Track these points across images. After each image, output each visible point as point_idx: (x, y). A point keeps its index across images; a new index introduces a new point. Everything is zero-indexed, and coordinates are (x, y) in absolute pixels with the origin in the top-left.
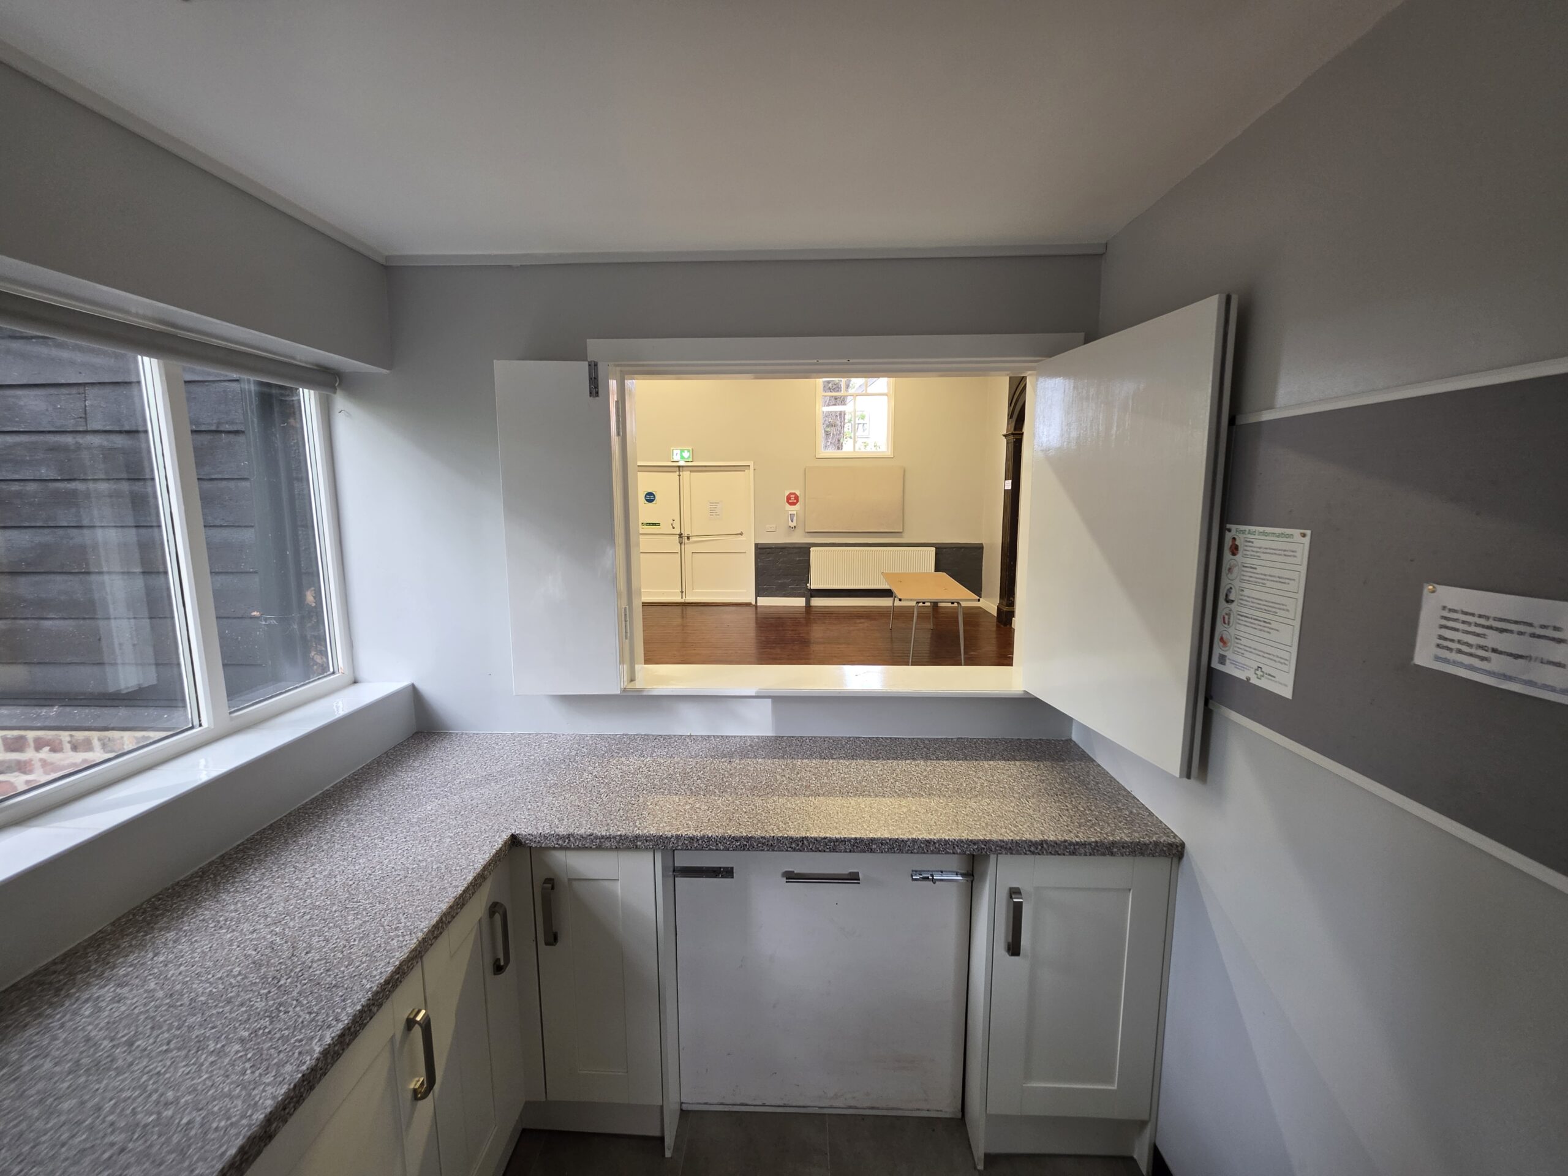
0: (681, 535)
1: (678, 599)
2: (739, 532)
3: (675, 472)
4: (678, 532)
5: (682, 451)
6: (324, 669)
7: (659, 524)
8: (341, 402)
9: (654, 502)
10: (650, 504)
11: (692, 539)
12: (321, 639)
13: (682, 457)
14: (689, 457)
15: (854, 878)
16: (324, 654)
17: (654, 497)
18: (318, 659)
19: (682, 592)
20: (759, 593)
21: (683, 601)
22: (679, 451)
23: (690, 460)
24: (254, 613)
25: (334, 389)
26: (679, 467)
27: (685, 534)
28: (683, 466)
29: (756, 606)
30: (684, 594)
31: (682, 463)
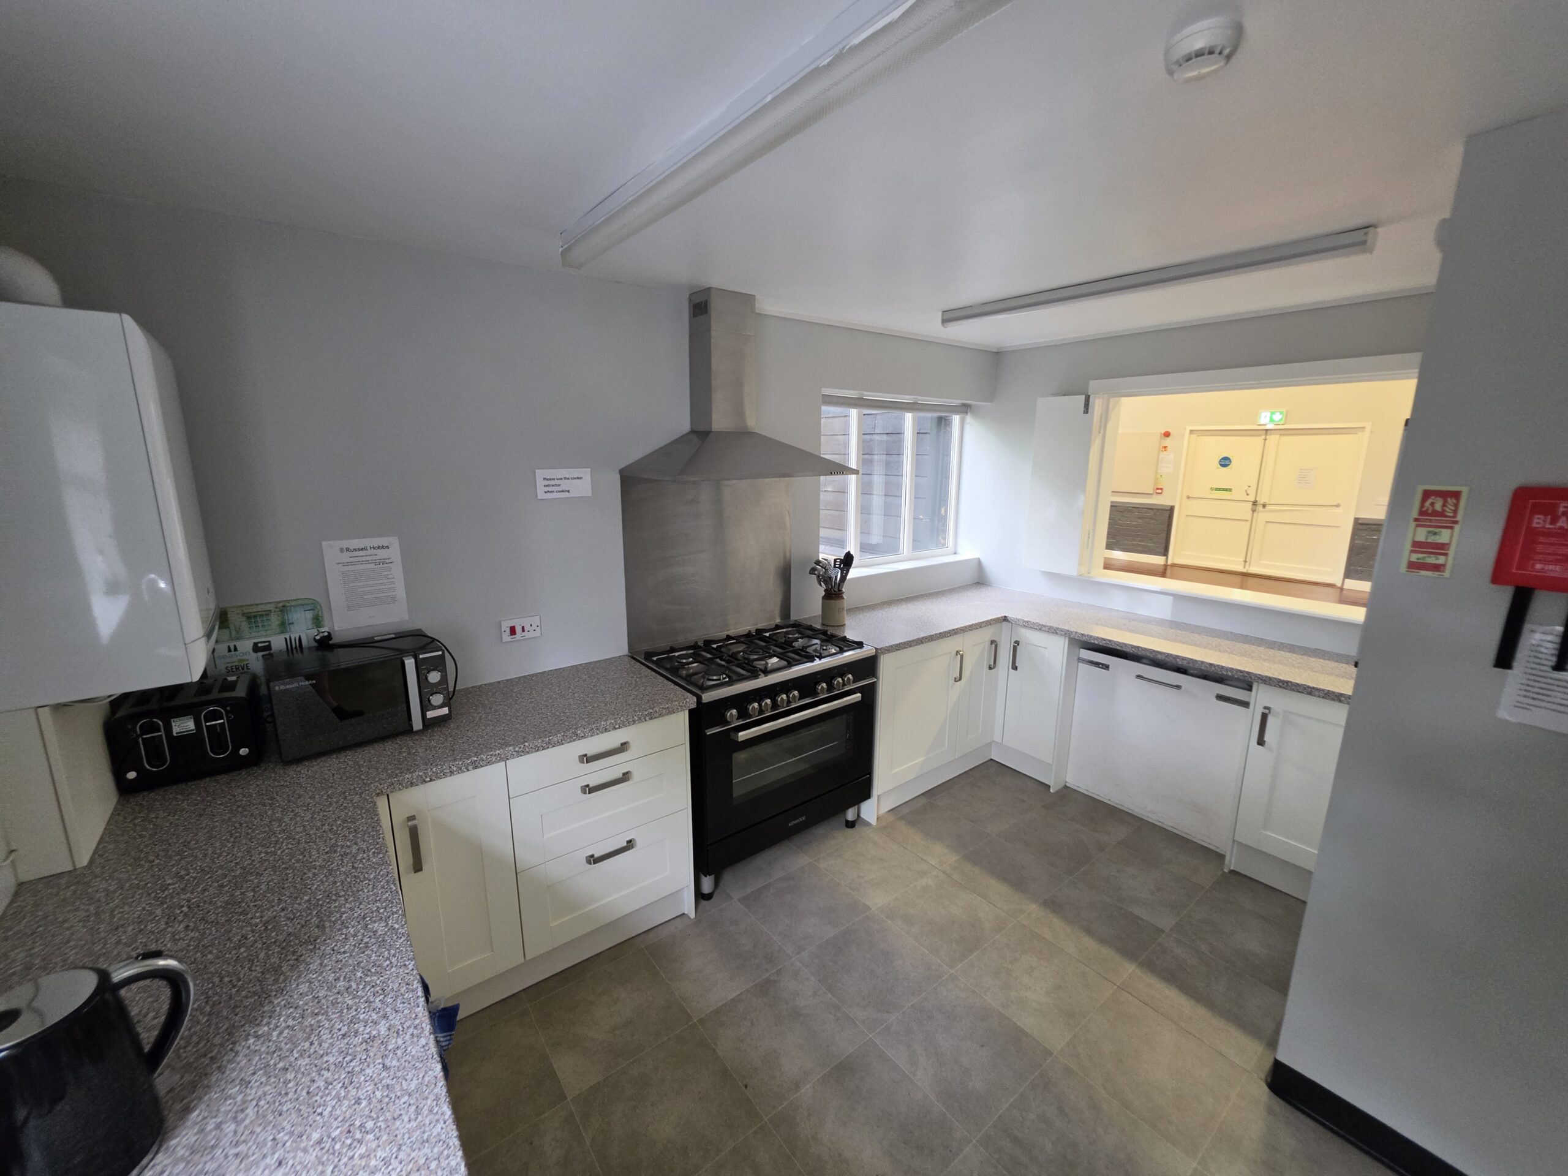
0: (1255, 503)
1: (1240, 568)
2: (1336, 504)
3: (1261, 435)
4: (1252, 498)
5: (1273, 413)
6: (943, 545)
7: (1230, 490)
8: (969, 419)
9: (1229, 467)
10: (1224, 468)
11: (1268, 508)
12: (944, 531)
13: (1272, 420)
14: (1281, 419)
15: (1178, 687)
16: (944, 539)
17: (1230, 461)
18: (942, 541)
19: (1245, 561)
20: (1349, 573)
21: (1244, 570)
22: (1269, 414)
23: (1282, 423)
24: (921, 517)
25: (966, 413)
26: (1267, 430)
27: (1261, 501)
28: (1271, 430)
29: (1342, 589)
30: (1247, 564)
31: (1270, 426)
